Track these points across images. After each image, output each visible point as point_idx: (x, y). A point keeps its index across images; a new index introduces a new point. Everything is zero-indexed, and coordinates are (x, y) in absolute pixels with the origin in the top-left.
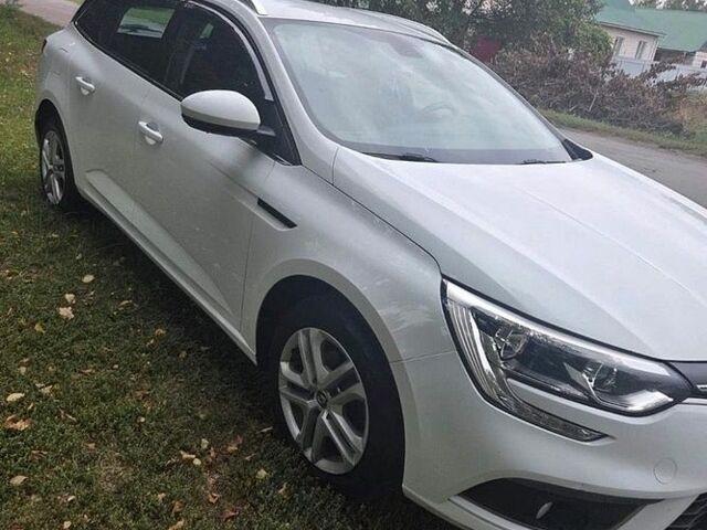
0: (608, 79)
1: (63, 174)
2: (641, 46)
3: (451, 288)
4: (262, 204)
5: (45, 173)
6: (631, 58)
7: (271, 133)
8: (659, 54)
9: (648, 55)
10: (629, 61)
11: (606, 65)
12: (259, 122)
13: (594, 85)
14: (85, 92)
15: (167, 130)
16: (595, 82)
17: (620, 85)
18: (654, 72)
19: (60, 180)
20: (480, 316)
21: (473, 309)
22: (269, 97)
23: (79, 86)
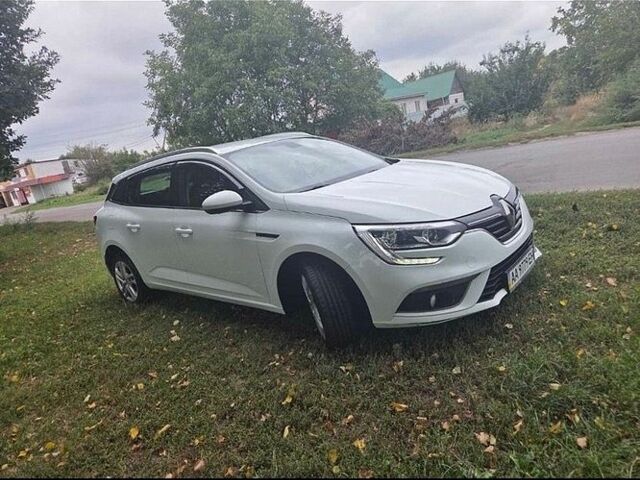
0: (405, 128)
1: (134, 281)
2: (417, 104)
3: (357, 227)
4: (258, 235)
5: (121, 288)
6: (414, 112)
7: (249, 202)
8: (429, 105)
9: (424, 107)
10: (414, 114)
11: (401, 121)
12: (241, 199)
13: (399, 134)
14: (135, 230)
15: (193, 226)
16: (399, 133)
17: (413, 129)
18: (428, 114)
19: (134, 286)
20: (374, 233)
21: (369, 231)
22: (241, 187)
23: (129, 228)
